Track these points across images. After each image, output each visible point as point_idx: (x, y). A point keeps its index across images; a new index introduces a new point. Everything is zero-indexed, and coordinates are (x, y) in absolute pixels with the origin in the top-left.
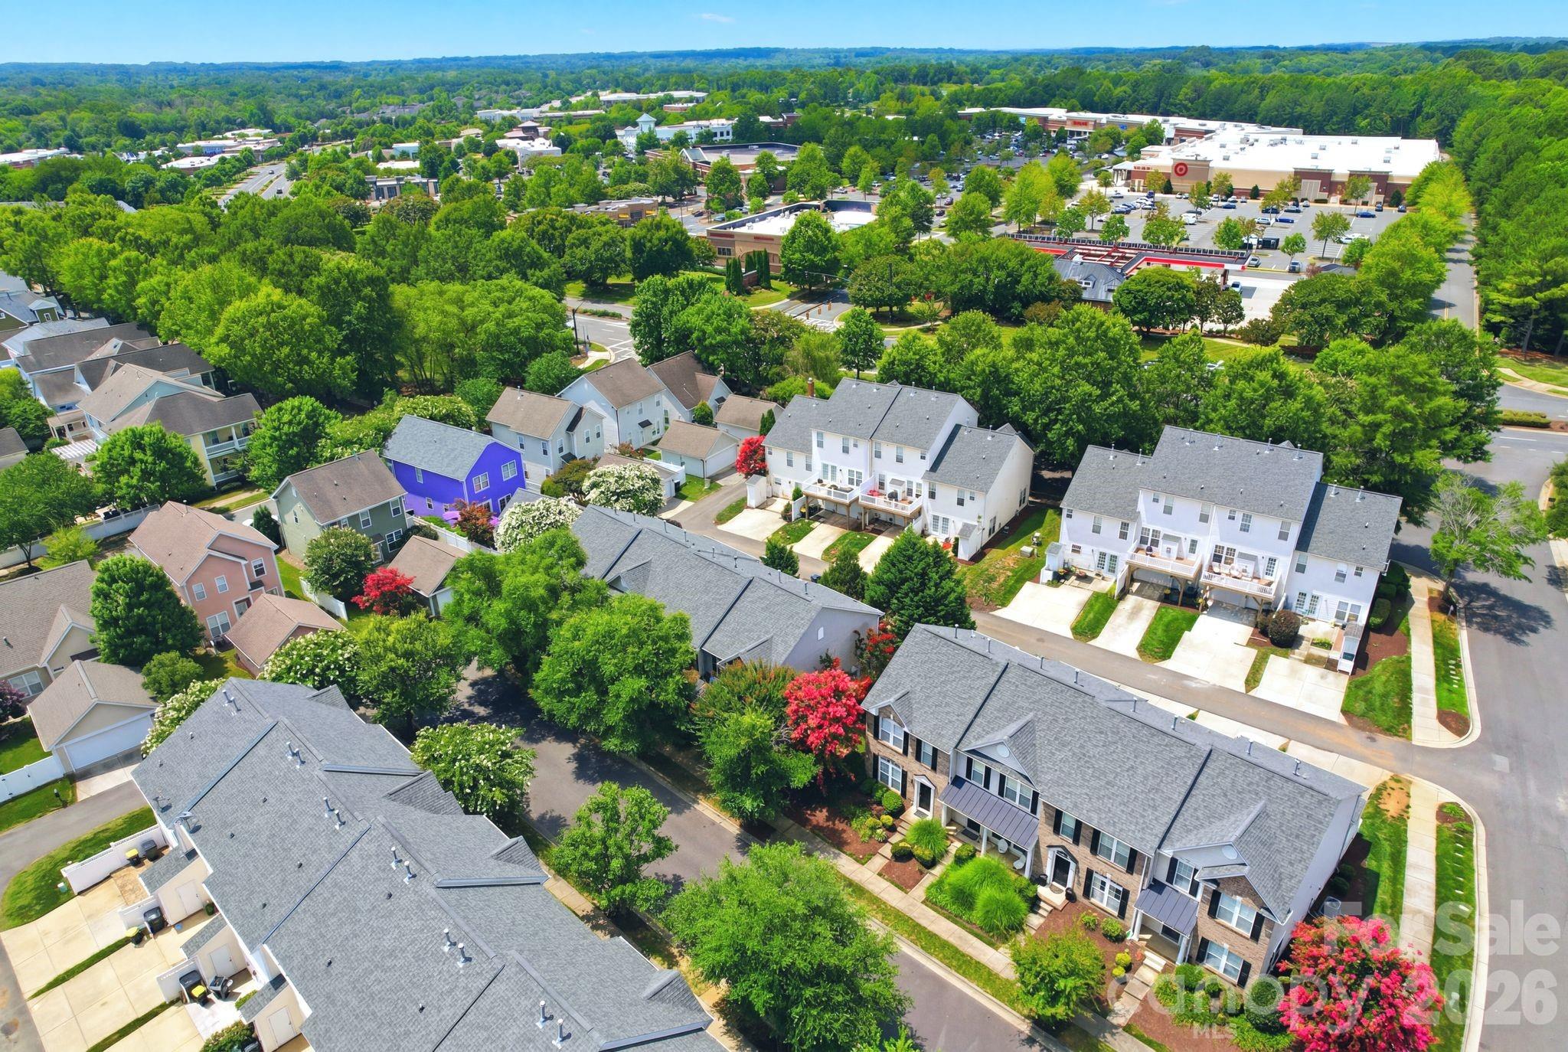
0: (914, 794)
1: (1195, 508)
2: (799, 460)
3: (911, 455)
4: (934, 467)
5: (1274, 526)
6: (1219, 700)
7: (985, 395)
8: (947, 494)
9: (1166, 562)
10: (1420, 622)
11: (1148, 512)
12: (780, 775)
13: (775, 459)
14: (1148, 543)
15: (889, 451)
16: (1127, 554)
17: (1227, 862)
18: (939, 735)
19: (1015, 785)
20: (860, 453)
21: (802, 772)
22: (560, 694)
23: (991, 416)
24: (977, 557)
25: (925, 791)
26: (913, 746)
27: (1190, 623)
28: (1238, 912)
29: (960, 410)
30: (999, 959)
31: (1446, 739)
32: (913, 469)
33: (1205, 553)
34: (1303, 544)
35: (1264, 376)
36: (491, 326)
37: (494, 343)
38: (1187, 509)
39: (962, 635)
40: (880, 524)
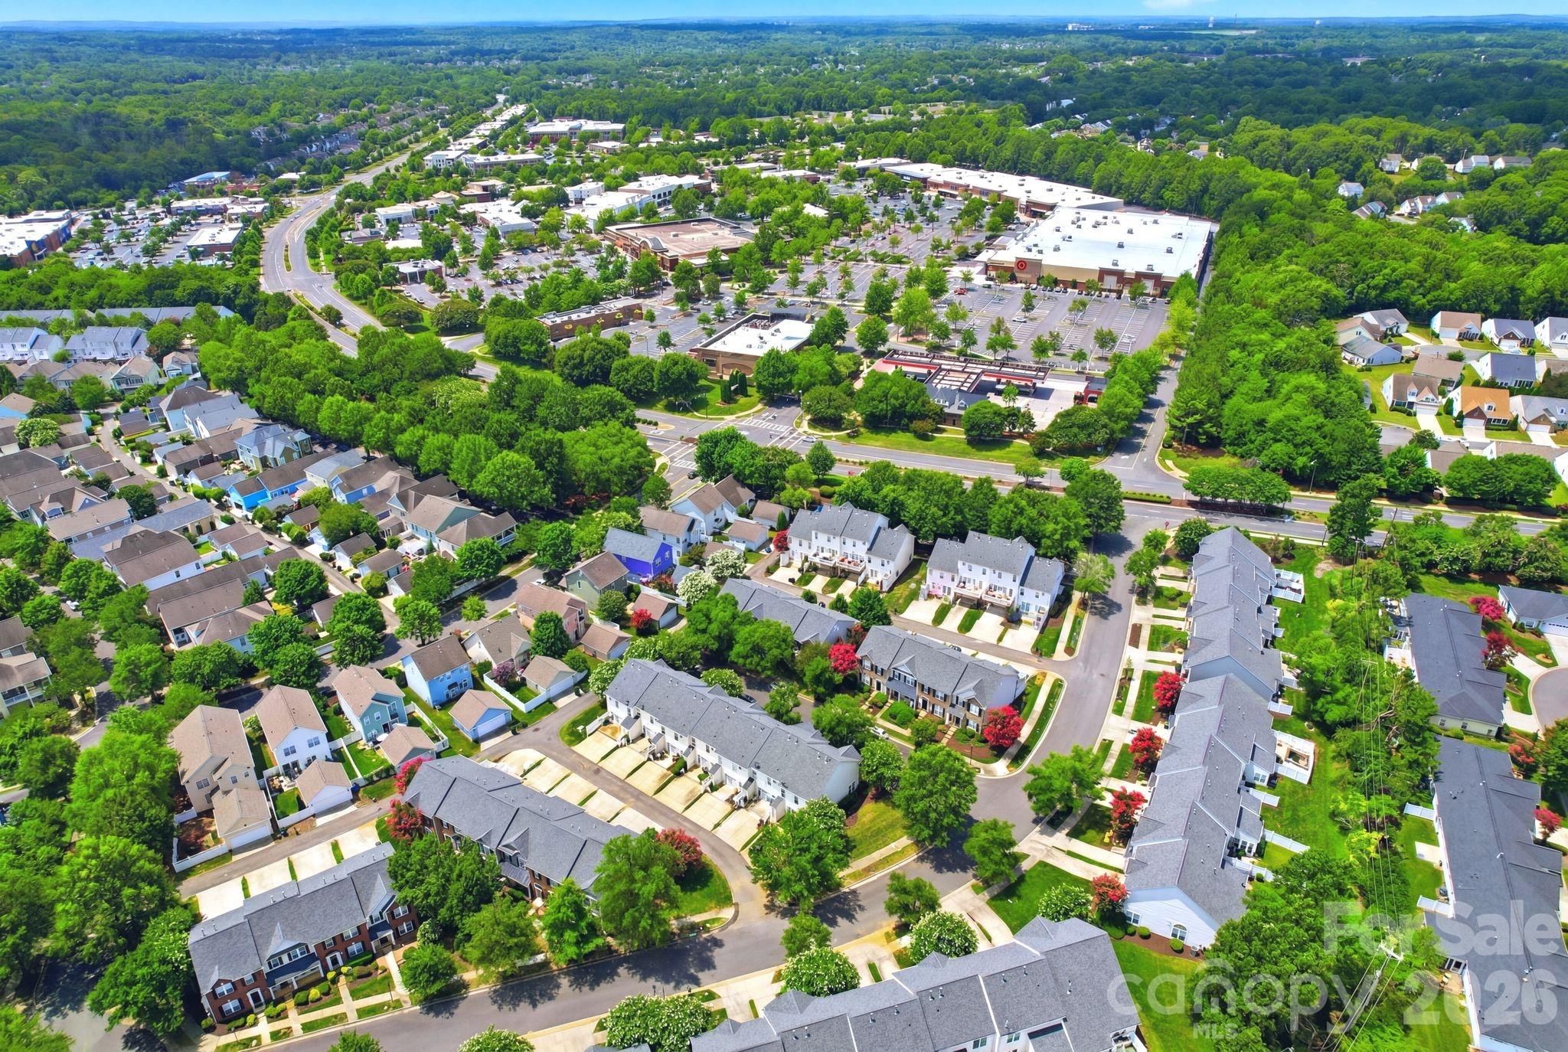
0: (875, 685)
1: (980, 569)
2: (805, 543)
3: (859, 543)
4: (870, 549)
5: (1011, 577)
6: (985, 647)
7: (893, 510)
8: (876, 561)
9: (970, 591)
10: (1071, 611)
11: (963, 570)
12: (831, 679)
13: (793, 545)
14: (963, 583)
15: (849, 542)
16: (955, 589)
17: (972, 694)
18: (883, 664)
19: (909, 678)
20: (836, 543)
21: (838, 678)
22: (746, 657)
23: (894, 521)
24: (891, 589)
25: (879, 684)
26: (874, 668)
27: (978, 617)
28: (974, 709)
29: (881, 520)
30: (907, 732)
31: (1067, 657)
32: (861, 550)
33: (985, 586)
34: (1022, 584)
35: (1011, 506)
36: (617, 460)
37: (621, 471)
38: (978, 569)
39: (886, 628)
40: (846, 575)
